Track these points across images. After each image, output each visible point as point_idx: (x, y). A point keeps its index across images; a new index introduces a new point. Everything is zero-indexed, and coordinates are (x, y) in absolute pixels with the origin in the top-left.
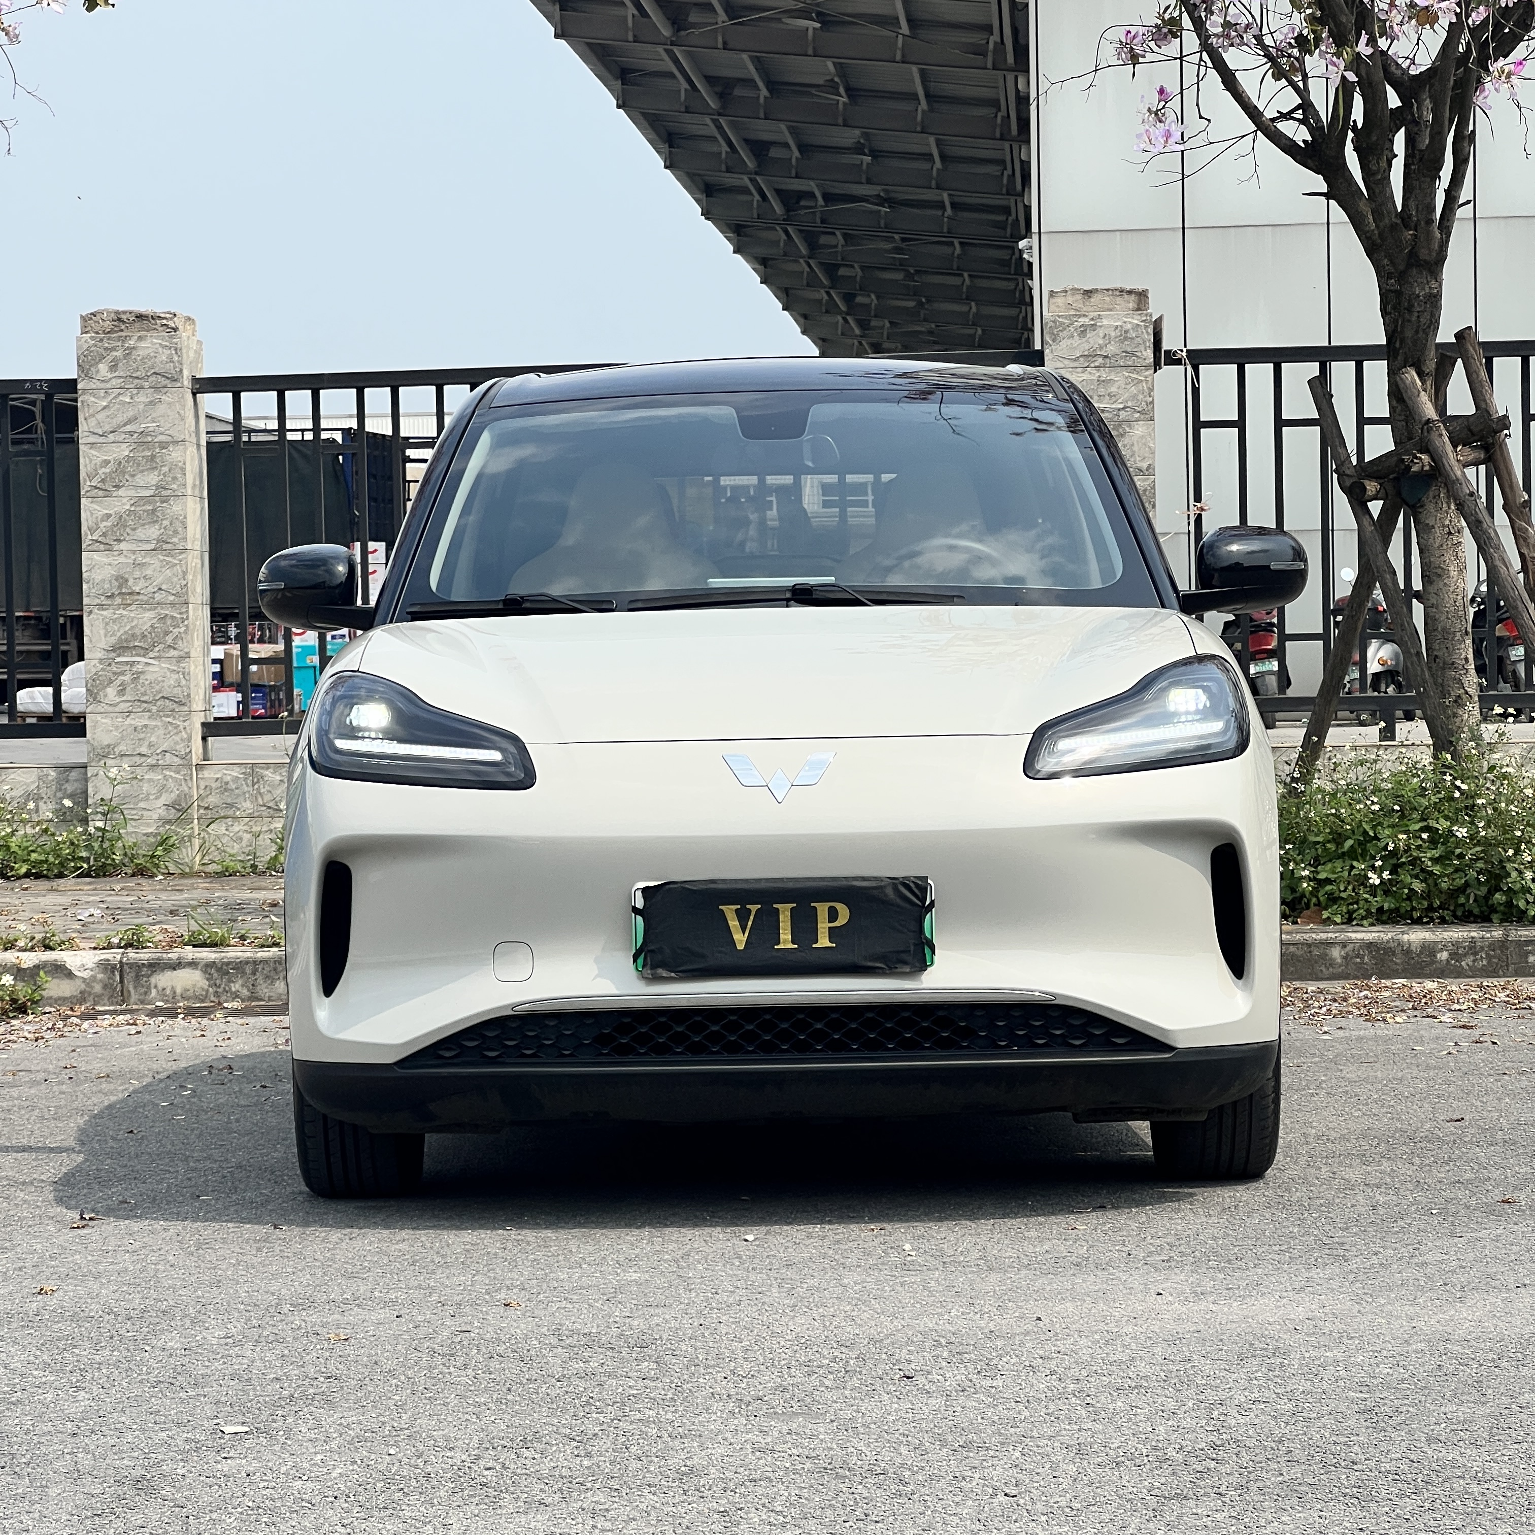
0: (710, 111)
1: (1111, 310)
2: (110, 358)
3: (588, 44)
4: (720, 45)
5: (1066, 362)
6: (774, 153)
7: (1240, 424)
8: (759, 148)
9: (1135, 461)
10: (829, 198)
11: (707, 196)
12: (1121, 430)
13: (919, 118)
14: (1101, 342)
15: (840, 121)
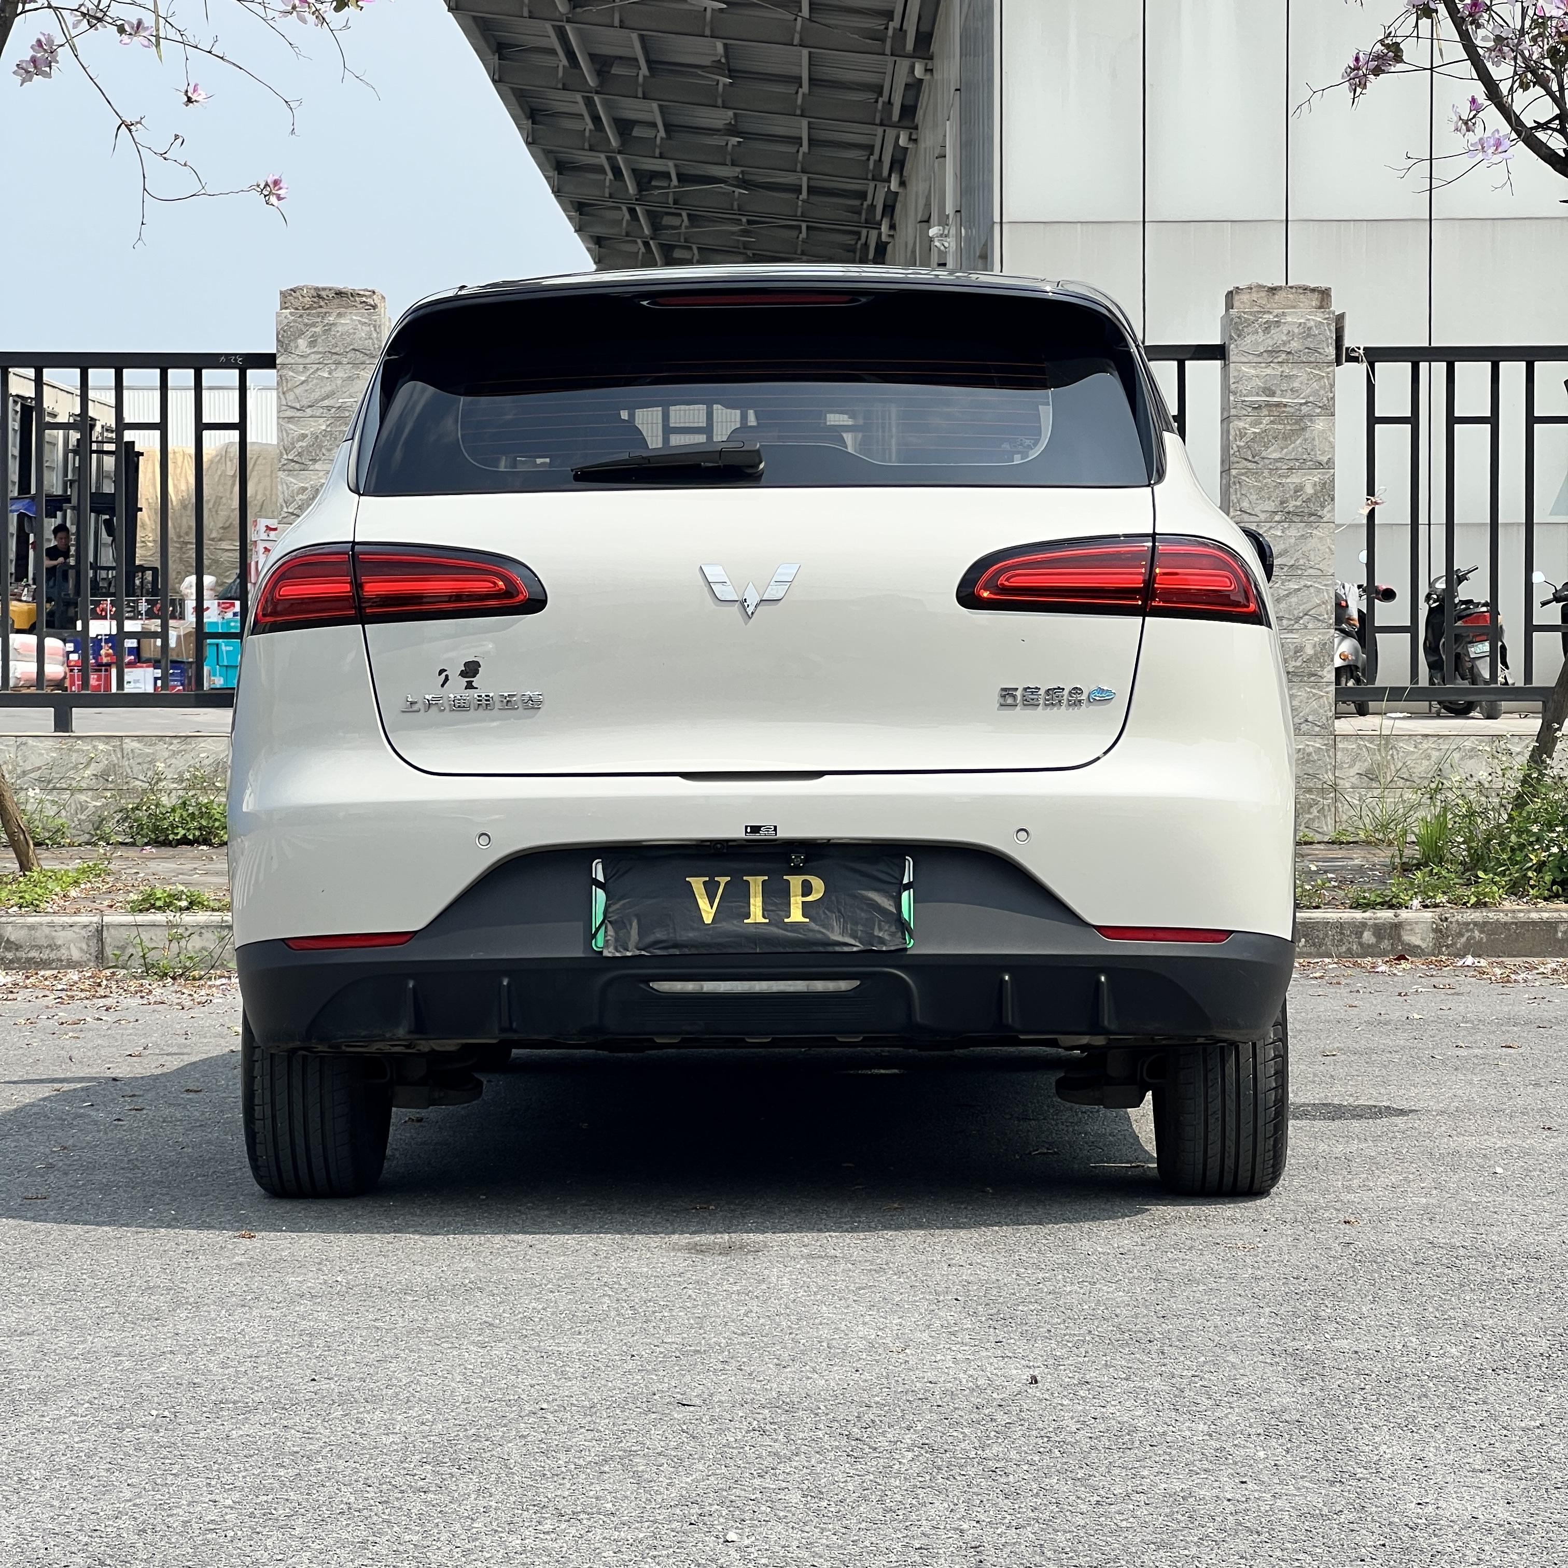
0: (588, 88)
1: (1294, 307)
2: (309, 334)
3: (474, 18)
4: (617, 23)
5: (1251, 357)
6: (637, 132)
7: (1413, 420)
8: (624, 127)
9: (1315, 455)
10: (683, 178)
11: (559, 174)
12: (1302, 424)
13: (799, 101)
14: (1285, 338)
15: (720, 102)
